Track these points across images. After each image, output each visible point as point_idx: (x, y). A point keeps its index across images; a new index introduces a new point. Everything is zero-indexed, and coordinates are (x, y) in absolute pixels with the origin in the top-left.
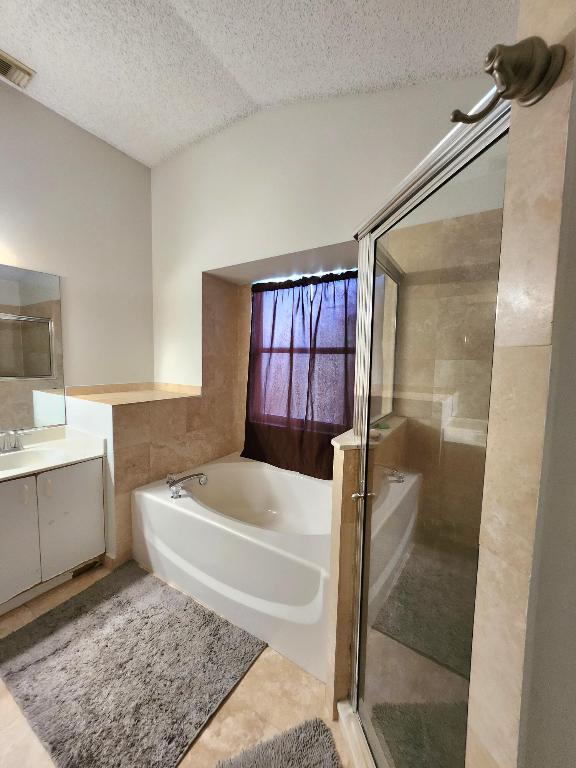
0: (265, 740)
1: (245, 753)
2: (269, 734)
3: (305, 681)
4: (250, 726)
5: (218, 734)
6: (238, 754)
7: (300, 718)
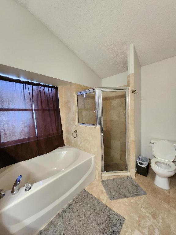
0: (104, 190)
1: (107, 194)
2: (103, 189)
3: (94, 183)
4: (102, 193)
5: (103, 199)
6: (107, 195)
7: (101, 184)
